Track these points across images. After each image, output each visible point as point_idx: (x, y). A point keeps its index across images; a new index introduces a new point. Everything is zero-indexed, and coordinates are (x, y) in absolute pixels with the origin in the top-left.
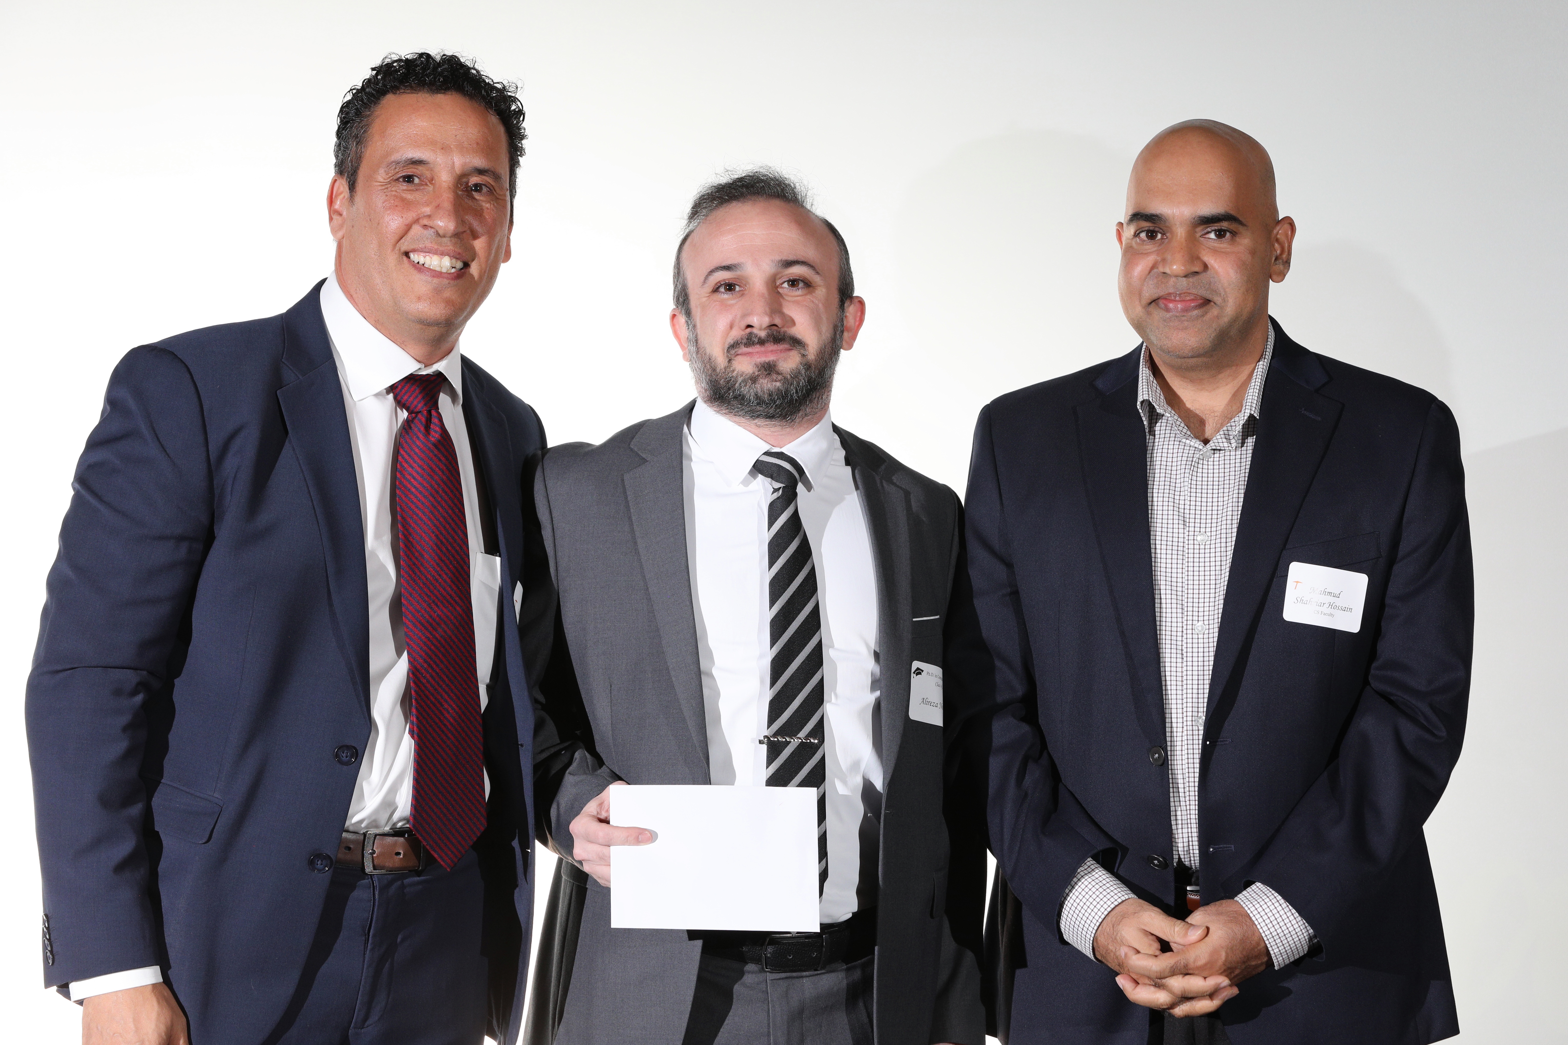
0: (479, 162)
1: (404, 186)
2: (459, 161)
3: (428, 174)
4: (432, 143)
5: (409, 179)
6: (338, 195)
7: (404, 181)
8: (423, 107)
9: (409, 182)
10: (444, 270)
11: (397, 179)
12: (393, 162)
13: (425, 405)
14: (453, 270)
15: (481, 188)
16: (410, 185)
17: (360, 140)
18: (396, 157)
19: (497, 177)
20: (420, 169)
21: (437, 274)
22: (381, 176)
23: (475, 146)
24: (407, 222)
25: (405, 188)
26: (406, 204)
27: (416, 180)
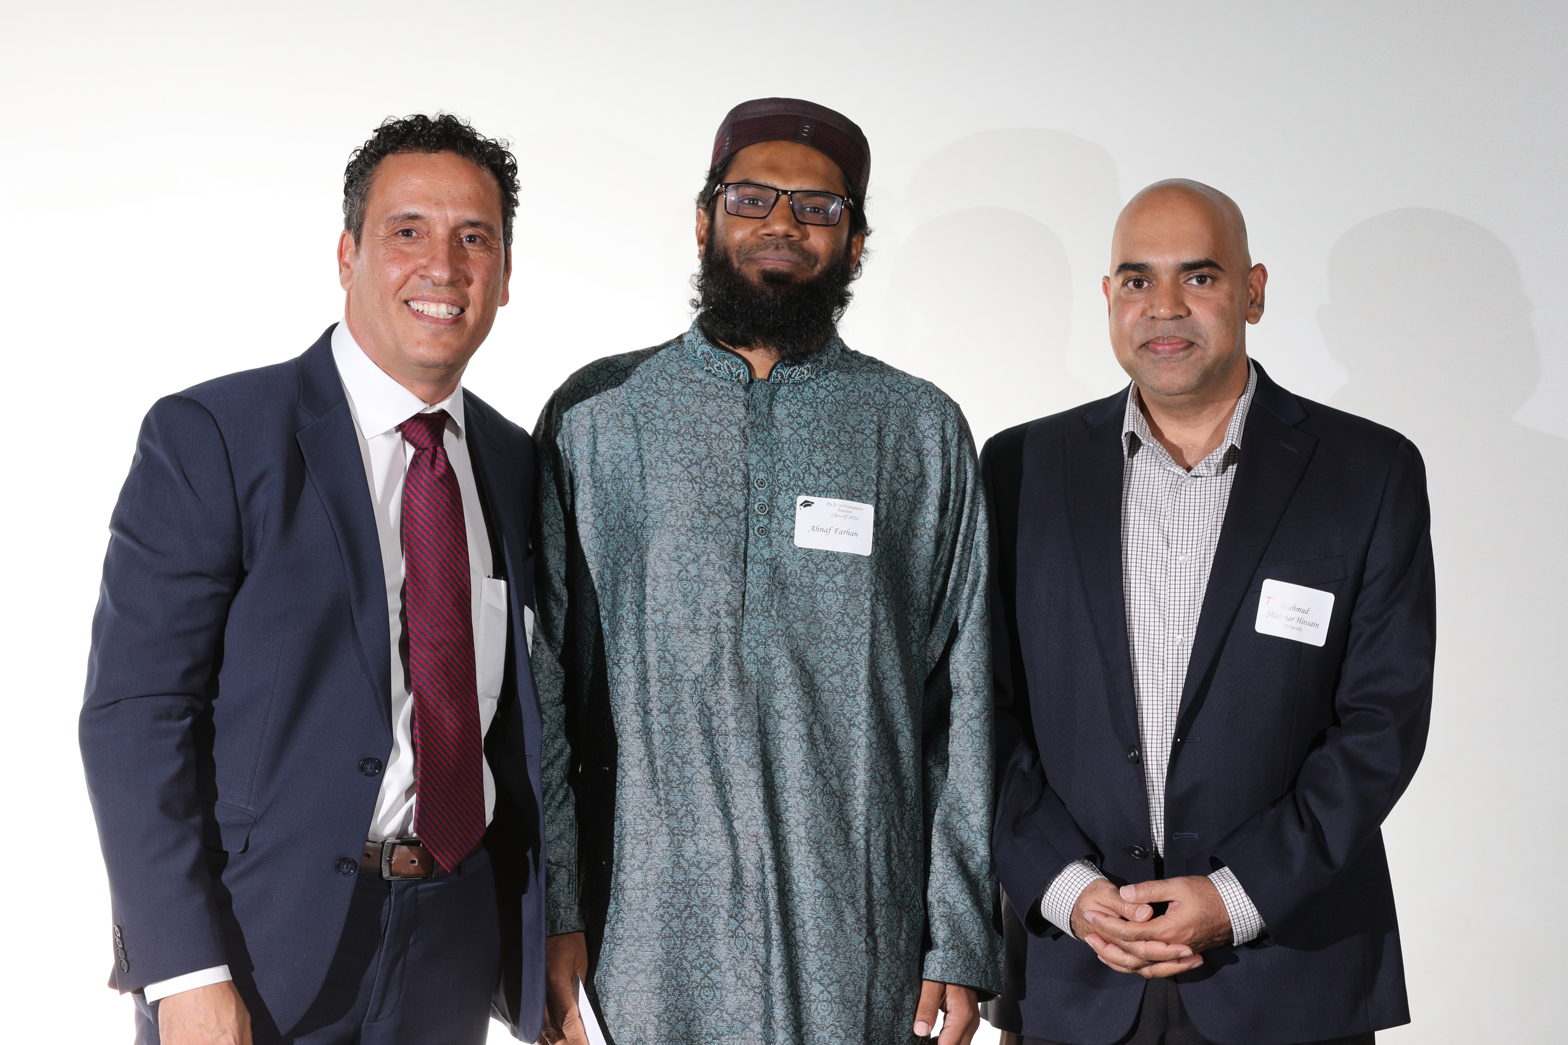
0: (472, 215)
1: (403, 240)
2: (453, 215)
3: (424, 228)
4: (426, 200)
5: (407, 233)
6: (346, 249)
7: (403, 235)
8: (418, 165)
9: (407, 235)
10: (441, 317)
11: (396, 234)
12: (391, 218)
13: (431, 441)
14: (450, 316)
15: (475, 239)
16: (408, 238)
17: (363, 198)
18: (395, 212)
19: (489, 229)
20: (417, 224)
21: (436, 320)
22: (382, 231)
23: (467, 200)
24: (406, 273)
25: (403, 241)
26: (405, 257)
27: (414, 234)
